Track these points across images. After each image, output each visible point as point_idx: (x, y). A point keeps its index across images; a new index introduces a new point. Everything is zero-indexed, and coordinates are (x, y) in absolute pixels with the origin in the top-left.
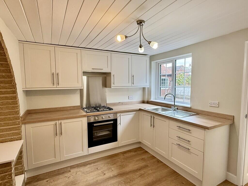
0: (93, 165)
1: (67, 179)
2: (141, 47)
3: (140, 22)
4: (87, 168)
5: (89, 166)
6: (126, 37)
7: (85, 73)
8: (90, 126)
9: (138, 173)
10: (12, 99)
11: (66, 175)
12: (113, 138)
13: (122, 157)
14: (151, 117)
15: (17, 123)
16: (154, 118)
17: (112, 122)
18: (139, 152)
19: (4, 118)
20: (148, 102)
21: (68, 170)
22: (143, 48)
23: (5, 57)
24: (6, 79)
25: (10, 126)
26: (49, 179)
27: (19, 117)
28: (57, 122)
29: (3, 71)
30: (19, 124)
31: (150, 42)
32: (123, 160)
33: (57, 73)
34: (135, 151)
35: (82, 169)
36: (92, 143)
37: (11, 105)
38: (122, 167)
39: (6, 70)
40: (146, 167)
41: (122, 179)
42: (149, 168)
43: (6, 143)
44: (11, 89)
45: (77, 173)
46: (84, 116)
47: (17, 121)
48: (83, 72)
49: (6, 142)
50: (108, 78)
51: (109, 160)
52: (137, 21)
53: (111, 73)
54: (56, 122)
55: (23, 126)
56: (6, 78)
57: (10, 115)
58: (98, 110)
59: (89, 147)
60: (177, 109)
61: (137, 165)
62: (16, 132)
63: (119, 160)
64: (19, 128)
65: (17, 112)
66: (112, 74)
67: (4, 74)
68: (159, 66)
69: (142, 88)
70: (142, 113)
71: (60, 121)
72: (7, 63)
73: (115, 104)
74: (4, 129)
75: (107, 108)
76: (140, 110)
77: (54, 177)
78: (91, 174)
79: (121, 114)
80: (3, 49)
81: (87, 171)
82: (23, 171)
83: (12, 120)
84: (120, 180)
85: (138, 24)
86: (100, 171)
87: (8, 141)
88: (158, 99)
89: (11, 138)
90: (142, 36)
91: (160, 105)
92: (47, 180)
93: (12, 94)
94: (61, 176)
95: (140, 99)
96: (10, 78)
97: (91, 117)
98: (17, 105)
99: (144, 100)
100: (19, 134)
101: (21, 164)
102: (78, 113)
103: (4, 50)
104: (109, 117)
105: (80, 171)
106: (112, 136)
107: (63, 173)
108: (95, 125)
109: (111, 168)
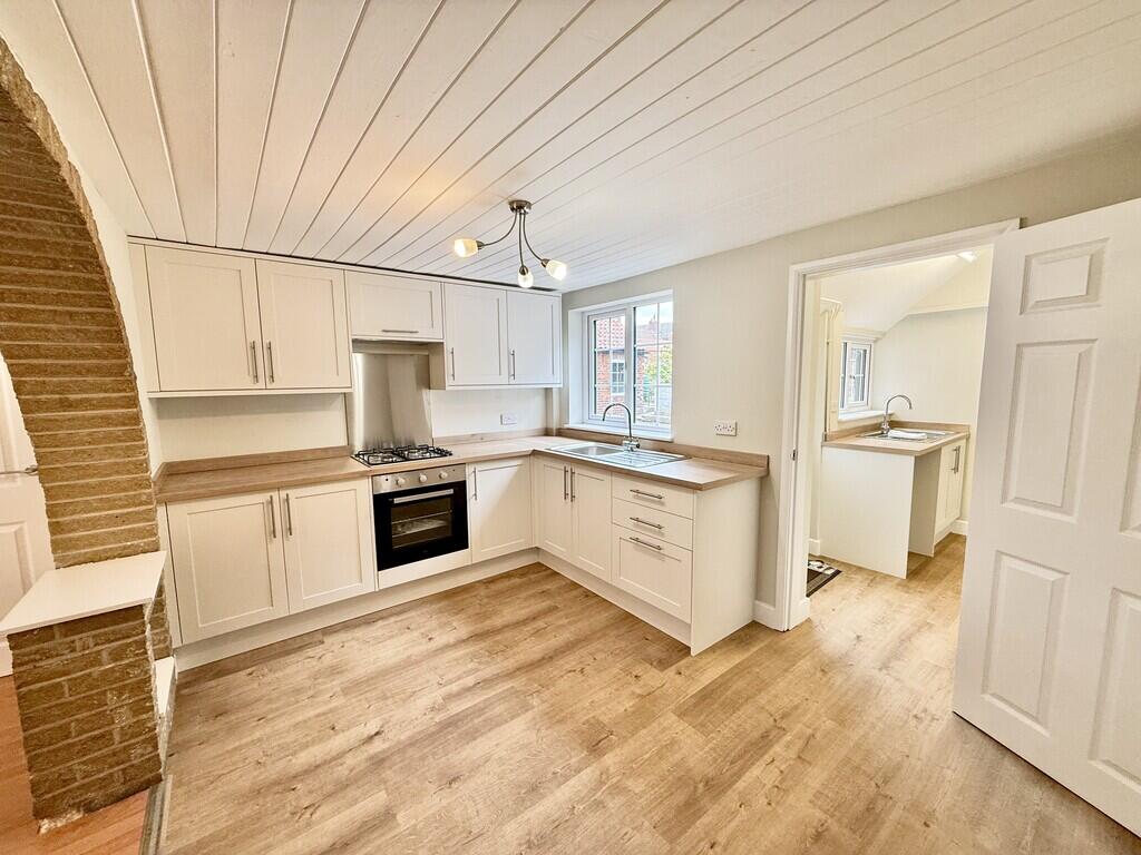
0: (393, 619)
1: (314, 662)
2: (523, 273)
3: (519, 207)
4: (377, 629)
5: (380, 623)
6: (480, 245)
7: (358, 344)
8: (382, 504)
9: (529, 628)
10: (124, 424)
11: (310, 652)
12: (455, 538)
13: (483, 591)
14: (566, 471)
15: (144, 498)
16: (572, 473)
17: (451, 491)
18: (532, 577)
19: (100, 484)
20: (561, 433)
21: (315, 639)
22: (529, 275)
23: (104, 293)
24: (105, 362)
25: (121, 507)
26: (254, 668)
27: (148, 480)
28: (275, 495)
29: (98, 336)
30: (151, 503)
31: (547, 261)
32: (486, 600)
33: (266, 341)
34: (522, 575)
35: (359, 633)
36: (389, 555)
37: (120, 441)
38: (483, 616)
39: (105, 332)
40: (553, 609)
41: (483, 645)
42: (562, 613)
43: (109, 561)
44: (119, 391)
45: (346, 644)
46: (362, 475)
47: (143, 491)
48: (354, 341)
49: (107, 558)
50: (434, 361)
51: (443, 604)
52: (511, 203)
53: (442, 343)
54: (271, 497)
55: (161, 510)
56: (106, 358)
57: (118, 473)
58: (404, 457)
59: (379, 570)
60: (638, 446)
61: (527, 610)
62: (139, 528)
63: (474, 599)
64: (150, 516)
65: (141, 465)
66: (447, 348)
67: (97, 345)
68: (590, 324)
69: (543, 392)
70: (540, 463)
71: (283, 494)
72: (109, 311)
73: (458, 441)
74: (99, 518)
75: (433, 451)
76: (535, 453)
77: (272, 662)
78: (388, 642)
79: (479, 467)
80: (101, 268)
81: (375, 638)
82: (167, 647)
83: (125, 490)
84: (477, 648)
85: (513, 209)
86: (416, 634)
87: (115, 557)
88: (590, 421)
89: (125, 548)
90: (523, 243)
91: (594, 437)
92: (249, 670)
93: (123, 407)
94: (293, 658)
95: (539, 425)
96: (120, 357)
97: (384, 477)
98: (140, 443)
99: (550, 426)
100: (153, 532)
101: (162, 626)
102: (342, 466)
103: (103, 273)
104: (440, 477)
105: (353, 639)
106: (449, 534)
107: (300, 648)
108: (397, 500)
109: (449, 623)
